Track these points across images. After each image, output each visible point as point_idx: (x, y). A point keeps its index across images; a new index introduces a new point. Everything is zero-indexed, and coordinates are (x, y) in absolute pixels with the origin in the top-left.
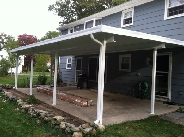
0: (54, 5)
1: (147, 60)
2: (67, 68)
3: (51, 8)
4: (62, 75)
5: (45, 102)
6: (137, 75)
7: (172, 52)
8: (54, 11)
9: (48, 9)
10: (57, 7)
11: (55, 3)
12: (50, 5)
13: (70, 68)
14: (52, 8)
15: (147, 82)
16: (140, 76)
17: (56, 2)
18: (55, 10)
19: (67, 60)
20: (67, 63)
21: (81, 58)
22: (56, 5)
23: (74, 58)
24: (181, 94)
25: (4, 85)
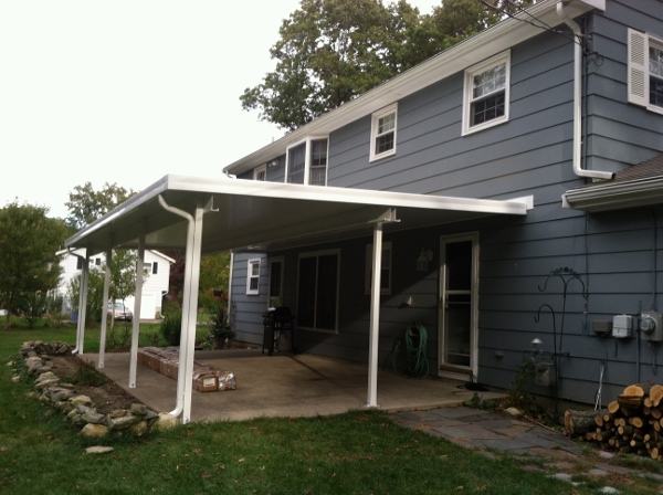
0: (261, 89)
1: (420, 259)
2: (249, 292)
3: (249, 99)
4: (238, 314)
5: (117, 383)
6: (404, 305)
7: (478, 232)
8: (260, 109)
9: (241, 102)
10: (270, 94)
11: (264, 83)
12: (247, 90)
13: (256, 292)
14: (255, 100)
15: (425, 325)
16: (411, 307)
17: (268, 79)
18: (263, 106)
19: (250, 266)
20: (250, 275)
21: (281, 259)
22: (265, 88)
23: (265, 260)
24: (499, 358)
25: (46, 344)
